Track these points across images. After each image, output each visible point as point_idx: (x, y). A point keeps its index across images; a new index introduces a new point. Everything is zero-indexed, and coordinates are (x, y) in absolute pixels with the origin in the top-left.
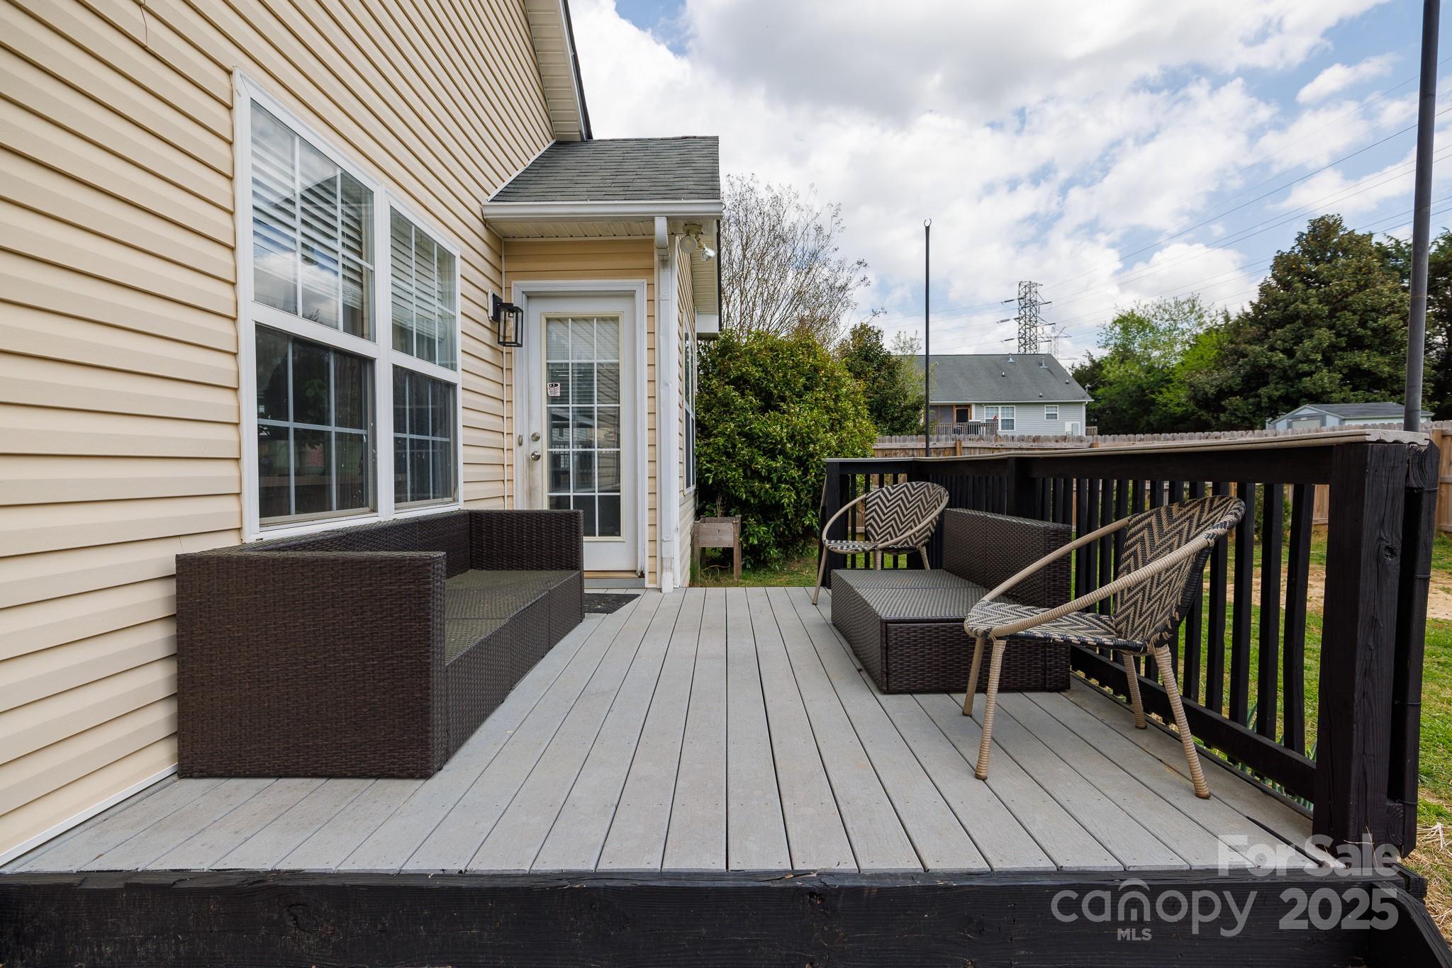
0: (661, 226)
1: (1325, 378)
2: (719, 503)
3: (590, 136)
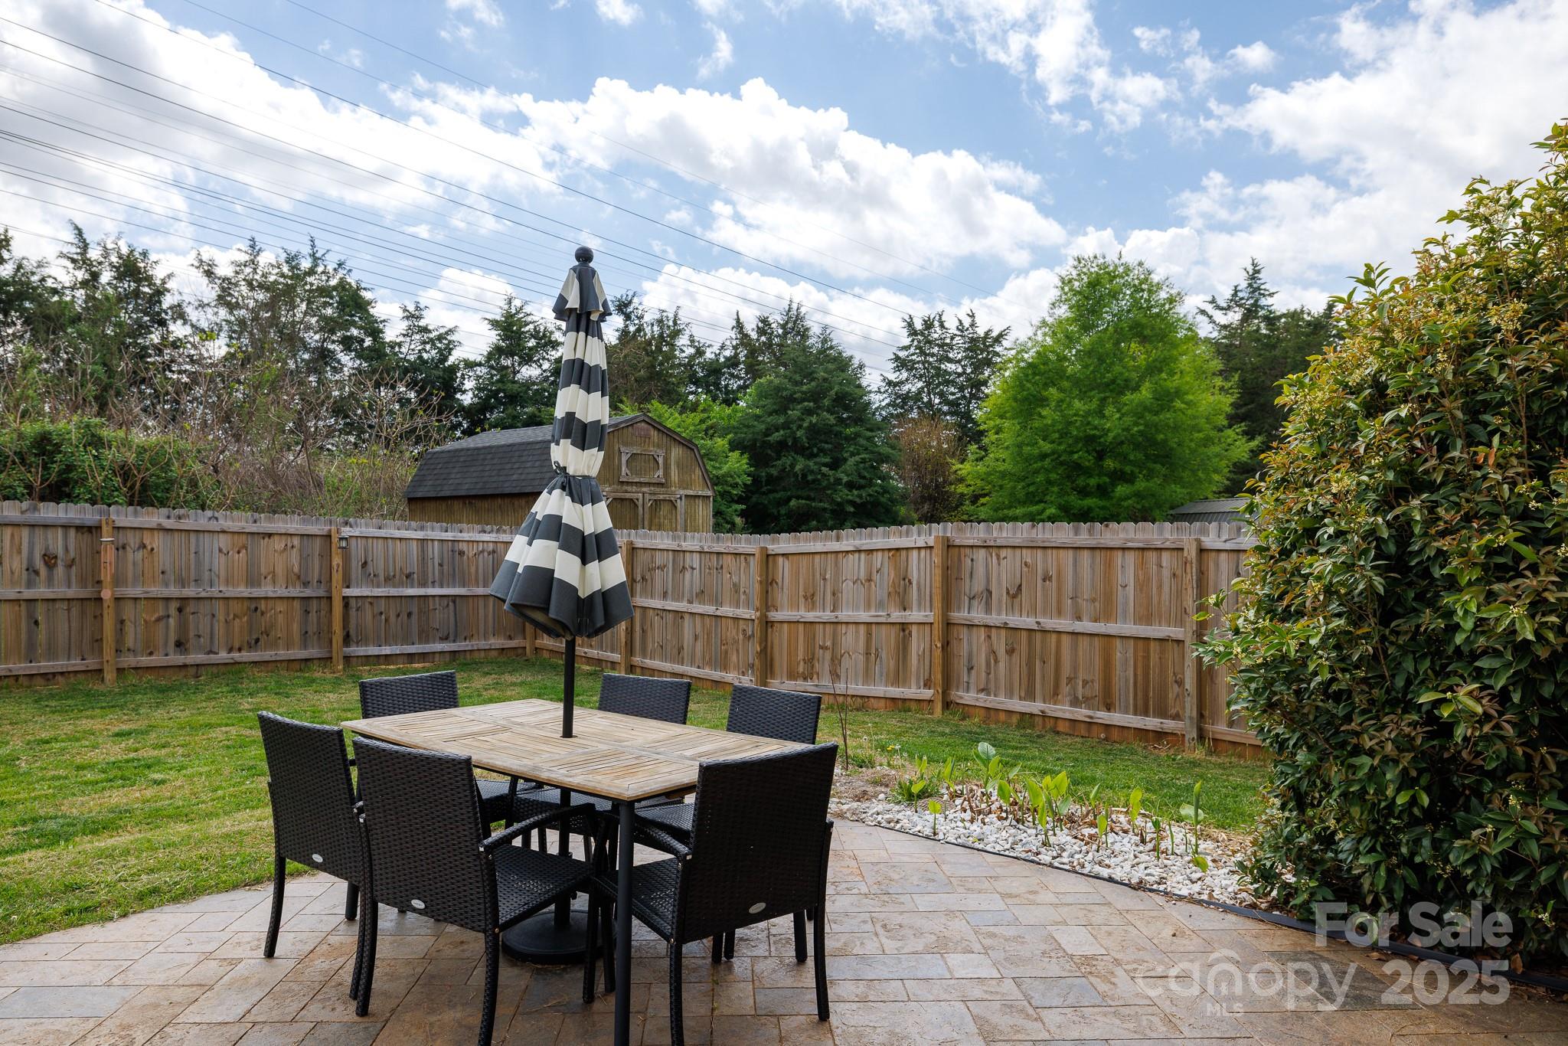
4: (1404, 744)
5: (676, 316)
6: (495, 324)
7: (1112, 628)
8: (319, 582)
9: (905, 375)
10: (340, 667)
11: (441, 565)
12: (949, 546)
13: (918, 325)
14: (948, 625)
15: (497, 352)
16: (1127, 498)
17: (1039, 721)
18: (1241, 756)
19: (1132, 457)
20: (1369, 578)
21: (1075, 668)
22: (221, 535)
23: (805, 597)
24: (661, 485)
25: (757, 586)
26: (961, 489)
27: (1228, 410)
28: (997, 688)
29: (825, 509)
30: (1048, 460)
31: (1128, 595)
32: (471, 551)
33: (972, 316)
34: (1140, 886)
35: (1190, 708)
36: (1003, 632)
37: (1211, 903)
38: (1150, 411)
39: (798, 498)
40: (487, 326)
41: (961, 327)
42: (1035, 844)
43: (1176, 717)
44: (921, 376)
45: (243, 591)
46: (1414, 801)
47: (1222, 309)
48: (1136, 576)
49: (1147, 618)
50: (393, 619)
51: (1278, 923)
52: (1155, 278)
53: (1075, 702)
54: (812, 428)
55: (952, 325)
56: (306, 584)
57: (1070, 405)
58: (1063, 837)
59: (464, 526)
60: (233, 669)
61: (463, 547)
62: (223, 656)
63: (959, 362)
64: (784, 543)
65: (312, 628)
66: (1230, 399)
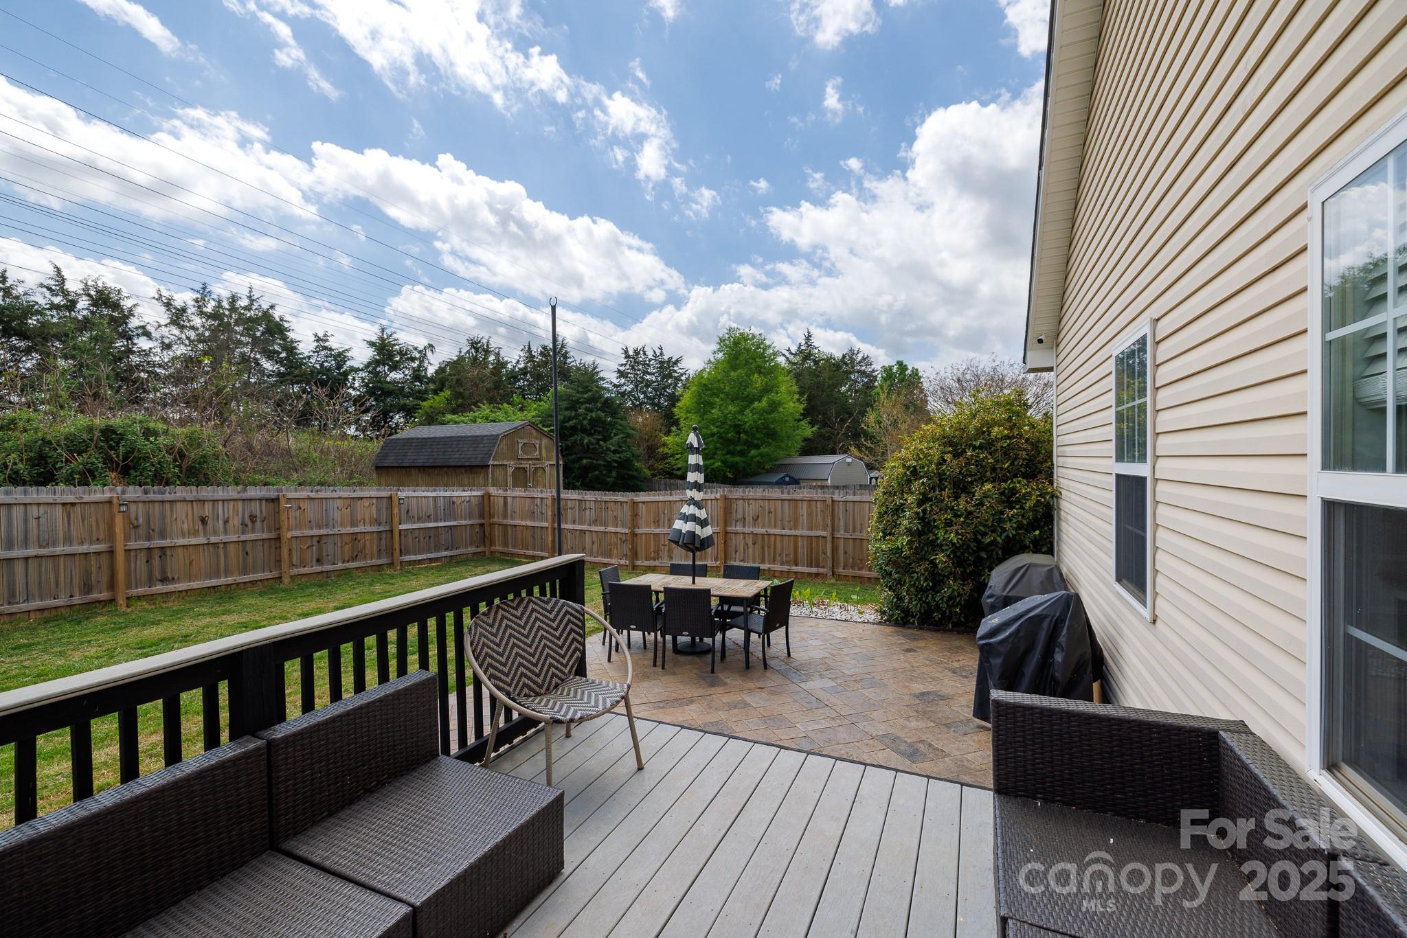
4: (926, 569)
5: (488, 342)
6: (372, 344)
7: (798, 532)
8: (386, 522)
9: (623, 380)
10: (399, 568)
11: (444, 510)
12: (726, 498)
13: (631, 353)
14: (726, 533)
15: (375, 363)
16: (755, 457)
17: (767, 572)
18: (848, 580)
19: (758, 436)
20: (916, 526)
21: (782, 550)
22: (338, 500)
23: (654, 522)
24: (538, 459)
25: (629, 517)
26: (666, 450)
27: (802, 411)
28: (748, 560)
29: (600, 465)
30: (716, 437)
31: (804, 519)
32: (458, 502)
33: (661, 349)
34: (845, 621)
35: (829, 563)
36: (751, 536)
37: (868, 622)
38: (766, 412)
39: (587, 458)
40: (365, 345)
41: (655, 355)
42: (808, 612)
43: (823, 567)
44: (632, 381)
45: (350, 530)
46: (928, 584)
47: (793, 354)
48: (807, 512)
49: (810, 528)
50: (422, 540)
51: (888, 625)
52: (767, 343)
53: (782, 564)
54: (592, 421)
55: (650, 354)
56: (380, 524)
57: (726, 408)
58: (814, 609)
59: (455, 488)
60: (346, 573)
61: (455, 499)
62: (340, 566)
63: (654, 374)
64: (642, 497)
65: (383, 548)
66: (802, 406)
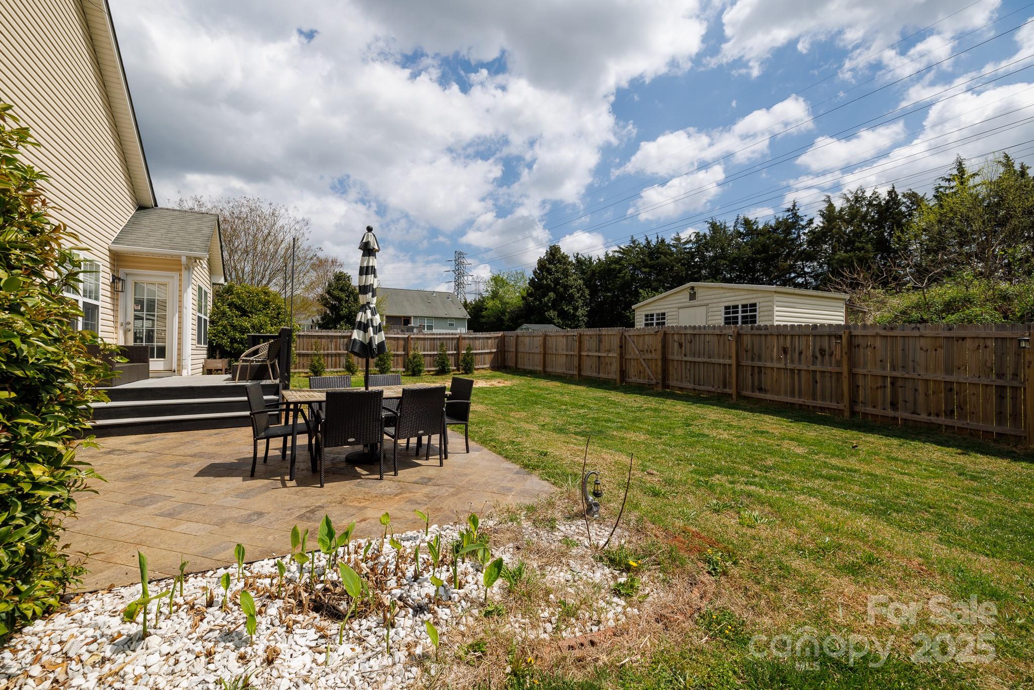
0: (184, 259)
1: (552, 314)
2: (218, 353)
3: (156, 205)
